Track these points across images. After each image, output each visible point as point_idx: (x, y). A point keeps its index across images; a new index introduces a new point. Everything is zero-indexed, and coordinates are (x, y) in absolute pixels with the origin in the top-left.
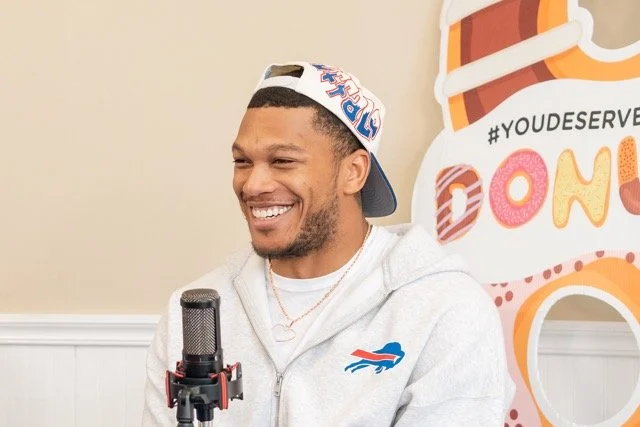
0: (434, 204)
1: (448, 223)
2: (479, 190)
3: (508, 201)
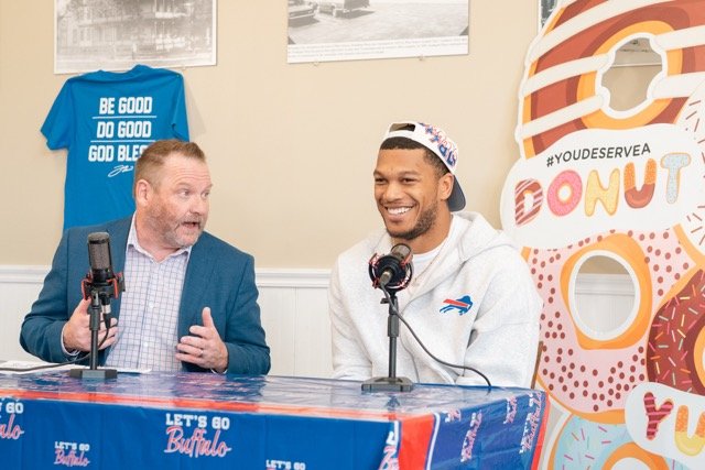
0: (514, 202)
1: (522, 214)
2: (541, 194)
3: (558, 200)
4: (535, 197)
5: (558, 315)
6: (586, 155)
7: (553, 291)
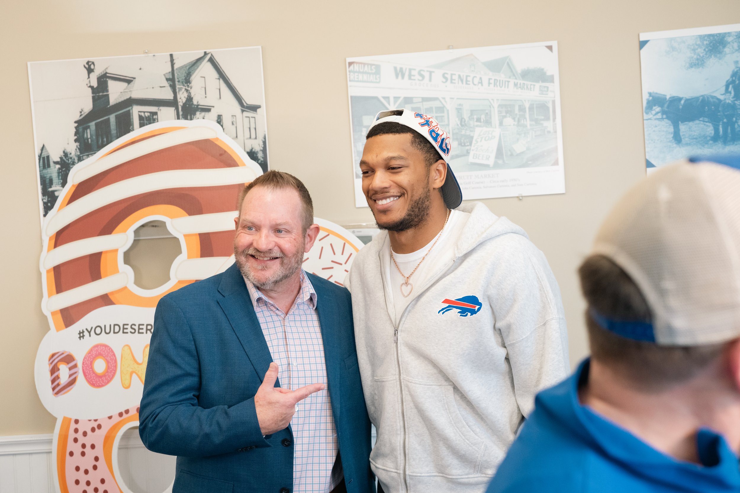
0: (49, 374)
1: (58, 385)
2: (75, 366)
3: (94, 372)
4: (70, 369)
5: (103, 481)
6: (117, 330)
7: (97, 459)
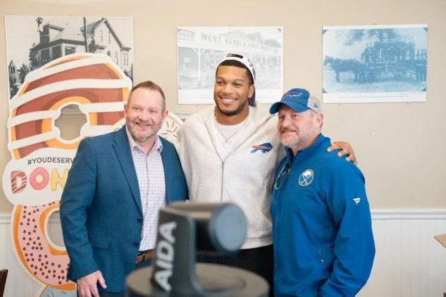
0: (10, 182)
1: (16, 188)
2: (26, 178)
3: (36, 182)
4: (23, 180)
6: (49, 160)
7: (36, 227)
